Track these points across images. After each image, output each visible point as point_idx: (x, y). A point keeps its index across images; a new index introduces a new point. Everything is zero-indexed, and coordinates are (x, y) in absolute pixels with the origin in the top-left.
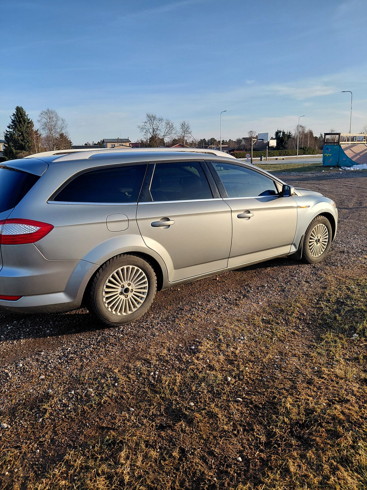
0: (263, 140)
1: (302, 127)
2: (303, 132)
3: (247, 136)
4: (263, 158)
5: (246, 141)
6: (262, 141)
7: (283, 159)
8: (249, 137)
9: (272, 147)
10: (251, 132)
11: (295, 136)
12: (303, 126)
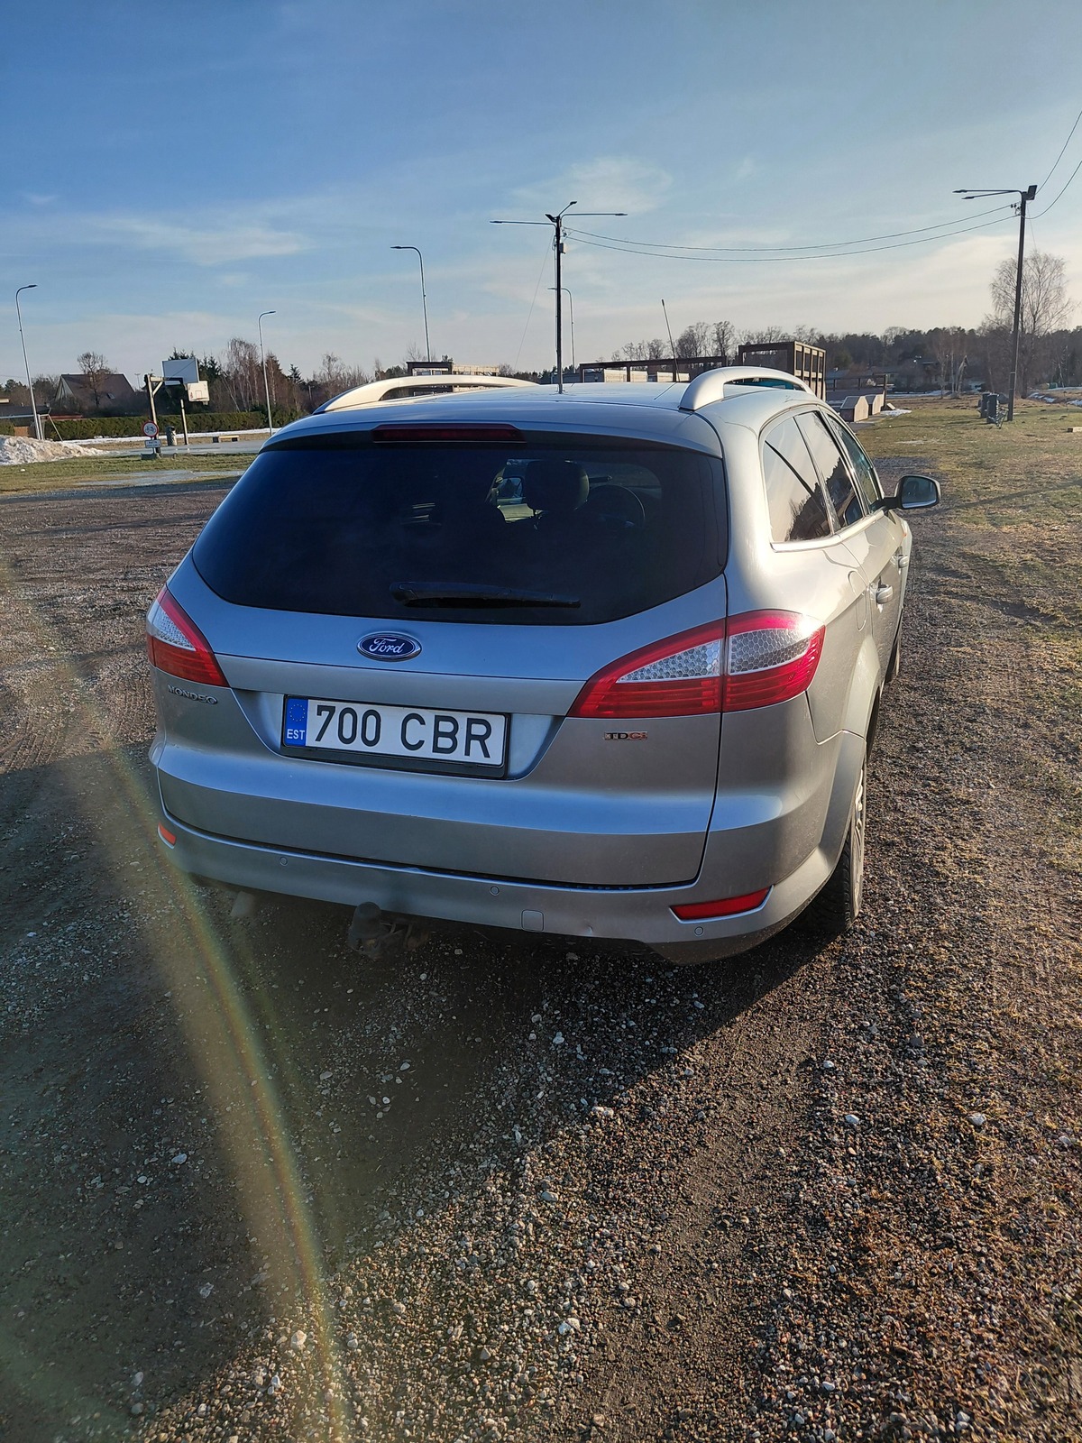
0: (181, 380)
1: (247, 346)
2: (251, 361)
3: (77, 370)
4: (176, 437)
5: (76, 384)
6: (178, 383)
7: (234, 440)
8: (82, 373)
9: (199, 403)
10: (88, 356)
11: (229, 373)
12: (248, 342)
